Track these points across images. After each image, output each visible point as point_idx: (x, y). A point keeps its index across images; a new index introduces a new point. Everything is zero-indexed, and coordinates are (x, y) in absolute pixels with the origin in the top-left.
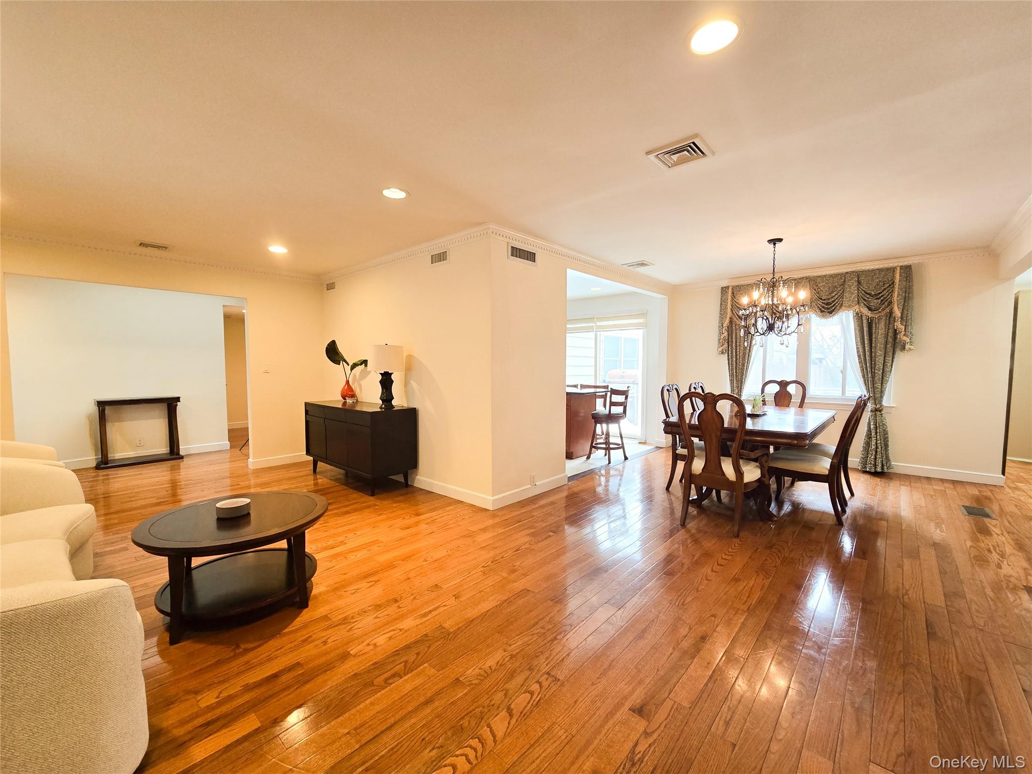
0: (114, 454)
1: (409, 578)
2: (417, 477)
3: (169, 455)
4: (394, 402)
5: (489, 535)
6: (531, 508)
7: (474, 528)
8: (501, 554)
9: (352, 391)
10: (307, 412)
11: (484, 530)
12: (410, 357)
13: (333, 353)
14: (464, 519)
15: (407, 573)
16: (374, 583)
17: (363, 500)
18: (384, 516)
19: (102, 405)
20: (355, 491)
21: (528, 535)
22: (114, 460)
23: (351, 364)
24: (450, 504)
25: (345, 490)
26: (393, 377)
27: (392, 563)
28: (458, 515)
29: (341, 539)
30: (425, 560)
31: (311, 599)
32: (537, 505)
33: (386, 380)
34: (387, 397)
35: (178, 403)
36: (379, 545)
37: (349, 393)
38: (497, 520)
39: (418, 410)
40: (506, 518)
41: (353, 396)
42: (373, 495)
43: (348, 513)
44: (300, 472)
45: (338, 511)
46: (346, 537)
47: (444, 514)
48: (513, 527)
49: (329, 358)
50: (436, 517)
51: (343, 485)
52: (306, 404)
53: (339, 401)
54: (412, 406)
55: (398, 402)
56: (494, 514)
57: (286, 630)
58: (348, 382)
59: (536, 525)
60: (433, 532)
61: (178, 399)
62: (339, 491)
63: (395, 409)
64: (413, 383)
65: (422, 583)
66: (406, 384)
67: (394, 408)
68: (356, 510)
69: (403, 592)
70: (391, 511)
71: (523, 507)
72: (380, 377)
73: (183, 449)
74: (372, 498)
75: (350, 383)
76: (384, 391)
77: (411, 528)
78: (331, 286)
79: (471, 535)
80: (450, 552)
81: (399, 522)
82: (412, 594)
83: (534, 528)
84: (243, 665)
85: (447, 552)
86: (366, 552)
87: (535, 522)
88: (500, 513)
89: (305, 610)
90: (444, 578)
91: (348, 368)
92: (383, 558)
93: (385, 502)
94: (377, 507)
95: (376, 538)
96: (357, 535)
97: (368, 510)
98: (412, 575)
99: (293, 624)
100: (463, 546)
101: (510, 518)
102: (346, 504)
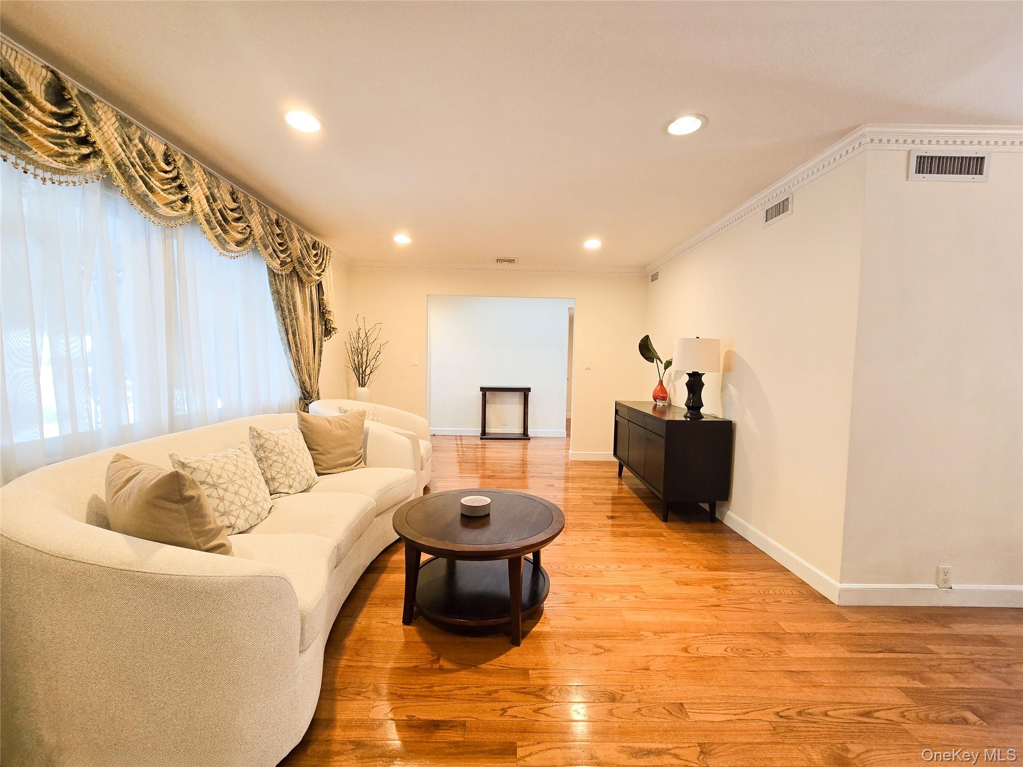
0: (490, 428)
1: (649, 669)
2: (728, 512)
3: (522, 435)
4: (703, 411)
5: (810, 651)
6: (928, 632)
7: (787, 626)
8: (824, 703)
9: (665, 392)
10: (617, 411)
11: (807, 637)
12: (729, 355)
13: (646, 349)
14: (779, 601)
15: (651, 658)
16: (603, 651)
17: (652, 523)
18: (663, 555)
19: (484, 390)
20: (649, 510)
21: (905, 690)
22: (489, 434)
23: (664, 362)
24: (764, 569)
25: (639, 504)
26: (704, 379)
27: (639, 630)
28: (771, 592)
29: (600, 567)
30: (685, 650)
31: (528, 635)
32: (946, 631)
33: (695, 383)
34: (694, 403)
35: (529, 393)
36: (639, 595)
37: (660, 395)
38: (842, 627)
39: (735, 424)
40: (862, 631)
41: (664, 399)
42: (665, 520)
43: (626, 535)
44: (607, 472)
45: (618, 529)
46: (608, 567)
47: (746, 582)
48: (867, 656)
49: (643, 355)
50: (734, 582)
51: (639, 498)
52: (617, 404)
53: (649, 403)
54: (729, 418)
55: (710, 409)
56: (838, 613)
57: (483, 666)
58: (661, 382)
59: (933, 675)
60: (718, 606)
61: (529, 390)
62: (633, 504)
63: (703, 420)
64: (732, 388)
65: (663, 688)
66: (723, 388)
67: (703, 417)
68: (636, 535)
69: (628, 688)
70: (676, 549)
71: (910, 622)
72: (687, 378)
73: (531, 432)
74: (663, 524)
75: (665, 384)
76: (691, 395)
77: (690, 585)
78: (655, 277)
79: (778, 637)
80: (730, 654)
81: (680, 572)
82: (639, 701)
83: (922, 680)
84: (426, 687)
85: (726, 650)
86: (617, 597)
87: (930, 666)
88: (853, 617)
89: (515, 649)
90: (700, 698)
91: (662, 367)
92: (632, 617)
93: (676, 535)
94: (662, 539)
95: (639, 583)
96: (620, 569)
97: (648, 539)
98: (655, 665)
99: (492, 662)
100: (756, 652)
101: (872, 634)
102: (630, 523)
